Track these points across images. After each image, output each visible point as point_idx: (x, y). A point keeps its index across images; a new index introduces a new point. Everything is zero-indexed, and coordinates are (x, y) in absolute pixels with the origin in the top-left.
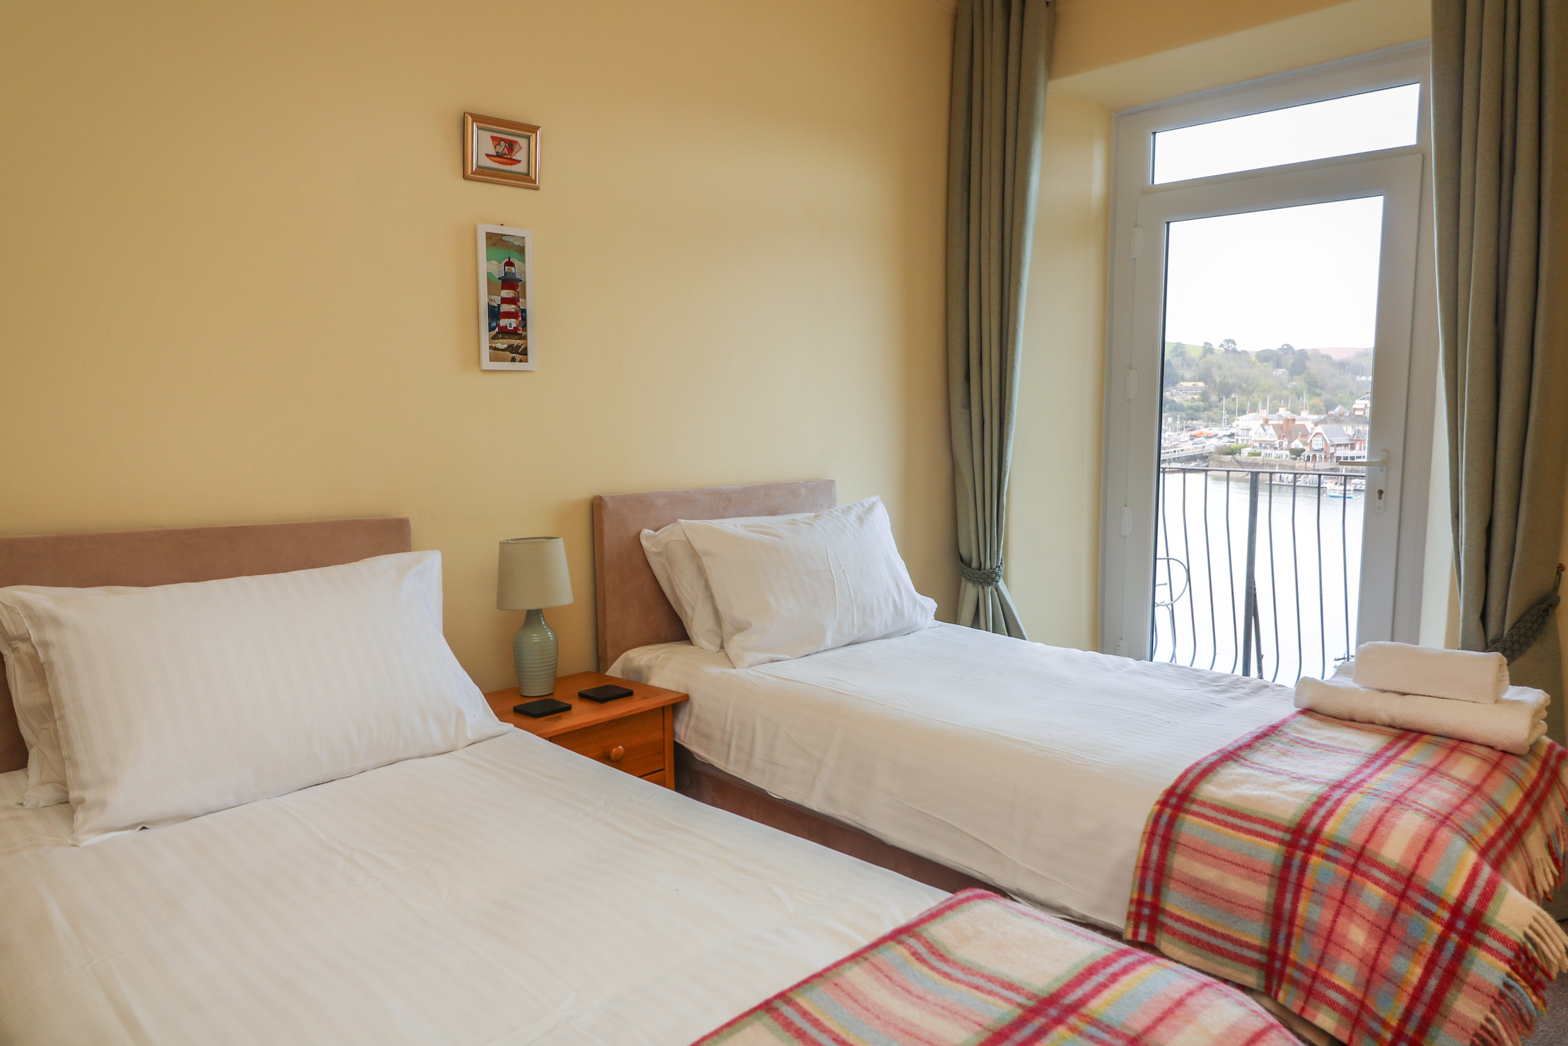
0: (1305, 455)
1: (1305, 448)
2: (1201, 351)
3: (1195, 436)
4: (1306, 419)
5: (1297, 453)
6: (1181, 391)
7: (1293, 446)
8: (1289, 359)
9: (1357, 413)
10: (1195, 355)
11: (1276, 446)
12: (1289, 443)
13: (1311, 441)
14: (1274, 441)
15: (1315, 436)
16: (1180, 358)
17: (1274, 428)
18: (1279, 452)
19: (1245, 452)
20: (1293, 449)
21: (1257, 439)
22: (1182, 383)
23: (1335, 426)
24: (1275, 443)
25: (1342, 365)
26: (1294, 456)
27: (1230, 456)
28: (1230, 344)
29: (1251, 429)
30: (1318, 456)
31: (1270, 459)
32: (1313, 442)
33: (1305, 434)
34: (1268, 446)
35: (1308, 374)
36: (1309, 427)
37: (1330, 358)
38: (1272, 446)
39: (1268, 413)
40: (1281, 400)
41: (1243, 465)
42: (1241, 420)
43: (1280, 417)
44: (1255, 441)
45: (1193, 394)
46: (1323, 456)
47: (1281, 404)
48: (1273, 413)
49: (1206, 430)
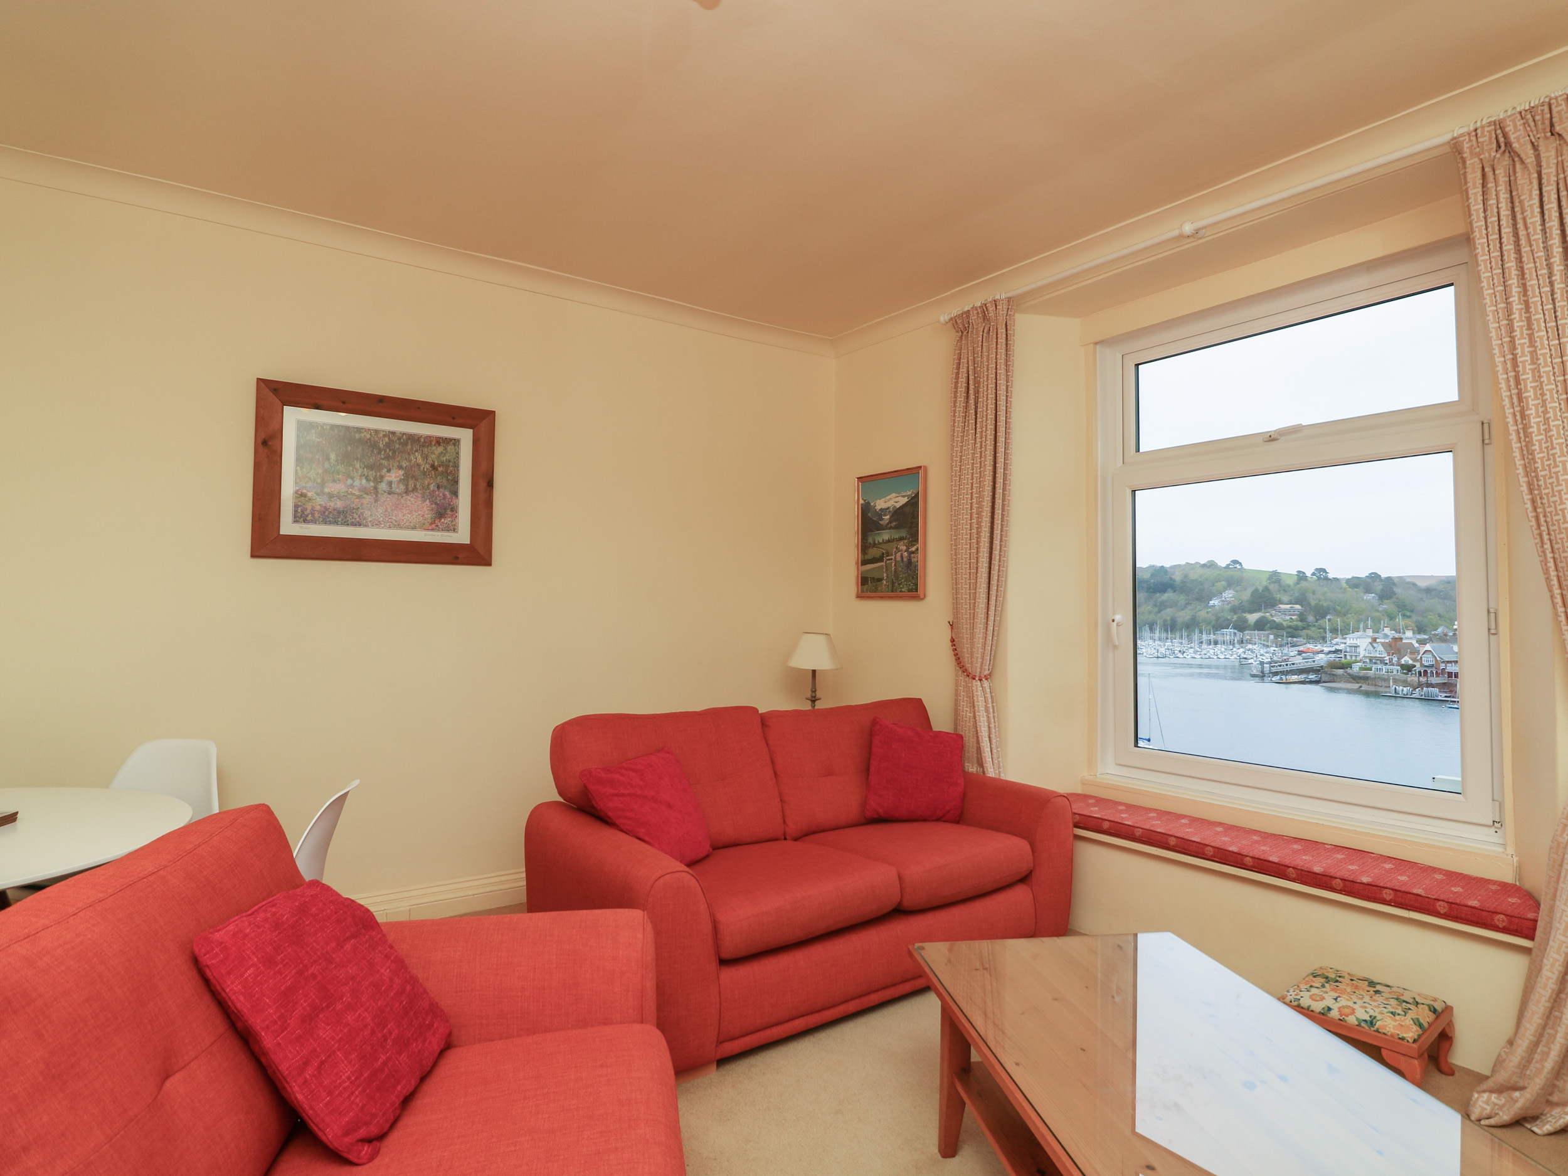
0: (1415, 670)
1: (1414, 663)
2: (1296, 577)
3: (1303, 652)
4: (1410, 637)
5: (1408, 669)
6: (1280, 612)
7: (1403, 662)
8: (1378, 587)
10: (1291, 582)
11: (1386, 662)
12: (1399, 659)
13: (1421, 658)
14: (1384, 657)
15: (1424, 653)
16: (1277, 585)
17: (1382, 645)
18: (1389, 667)
19: (1356, 668)
20: (1403, 665)
21: (1367, 655)
22: (1280, 606)
23: (1443, 645)
24: (1385, 659)
25: (1428, 590)
26: (1405, 671)
27: (1342, 670)
28: (1321, 573)
29: (1358, 646)
30: (1429, 671)
31: (1381, 673)
32: (1423, 659)
33: (1415, 652)
34: (1378, 662)
35: (1397, 598)
36: (1416, 645)
37: (1416, 585)
38: (1383, 662)
39: (1373, 632)
40: (1379, 621)
41: (1356, 678)
42: (1345, 638)
43: (1386, 636)
44: (1364, 657)
45: (1291, 615)
46: (1434, 672)
47: (1380, 624)
48: (1377, 632)
49: (1310, 646)
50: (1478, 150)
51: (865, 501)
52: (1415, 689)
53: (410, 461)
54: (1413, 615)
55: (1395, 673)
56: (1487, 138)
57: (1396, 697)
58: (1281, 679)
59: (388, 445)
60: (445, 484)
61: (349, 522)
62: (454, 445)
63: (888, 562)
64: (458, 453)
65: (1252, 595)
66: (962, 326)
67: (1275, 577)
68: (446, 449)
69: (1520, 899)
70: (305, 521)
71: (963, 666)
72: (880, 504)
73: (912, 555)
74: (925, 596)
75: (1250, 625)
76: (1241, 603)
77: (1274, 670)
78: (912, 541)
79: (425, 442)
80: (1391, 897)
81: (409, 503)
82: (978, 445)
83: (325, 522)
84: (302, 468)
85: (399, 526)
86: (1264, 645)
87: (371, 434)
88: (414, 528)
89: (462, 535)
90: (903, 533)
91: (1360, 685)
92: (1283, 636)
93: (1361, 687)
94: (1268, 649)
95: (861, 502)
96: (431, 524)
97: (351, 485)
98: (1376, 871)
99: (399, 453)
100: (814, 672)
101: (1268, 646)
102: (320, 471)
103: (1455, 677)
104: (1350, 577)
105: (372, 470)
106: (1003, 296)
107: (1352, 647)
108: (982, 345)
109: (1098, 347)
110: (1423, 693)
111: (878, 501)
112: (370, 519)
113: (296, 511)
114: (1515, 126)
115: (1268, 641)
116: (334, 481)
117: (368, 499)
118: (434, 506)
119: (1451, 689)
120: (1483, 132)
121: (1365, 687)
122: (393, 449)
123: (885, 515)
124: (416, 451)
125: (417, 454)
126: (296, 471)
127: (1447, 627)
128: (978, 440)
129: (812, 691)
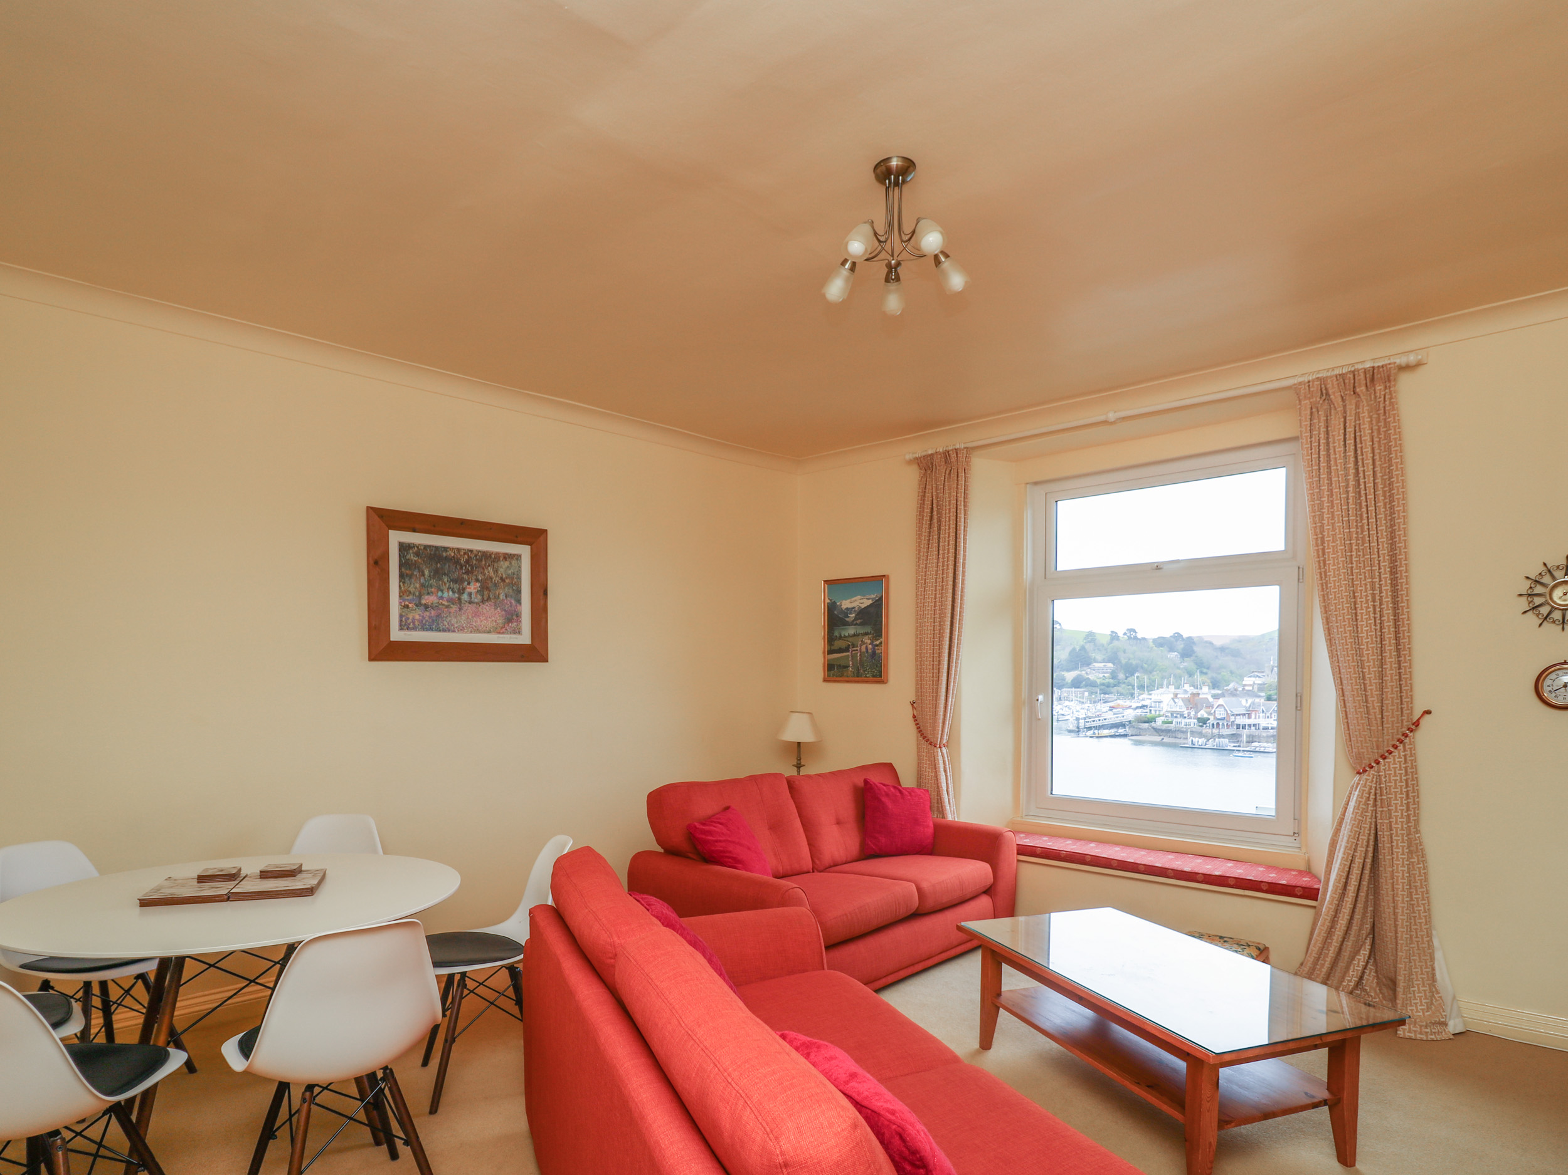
0: (1209, 723)
1: (1209, 717)
2: (1109, 637)
3: (1114, 708)
4: (1206, 692)
5: (1203, 721)
6: (1094, 670)
7: (1199, 715)
8: (1180, 646)
9: (1247, 688)
10: (1105, 641)
11: (1185, 716)
12: (1196, 713)
13: (1215, 711)
14: (1183, 712)
15: (1217, 707)
16: (1092, 644)
17: (1182, 701)
18: (1187, 720)
19: (1159, 721)
20: (1199, 718)
21: (1169, 710)
22: (1094, 664)
23: (1234, 699)
25: (1222, 649)
26: (1200, 724)
27: (1147, 724)
28: (1132, 633)
29: (1162, 702)
30: (1221, 724)
31: (1181, 726)
33: (1209, 706)
34: (1179, 716)
35: (1196, 657)
36: (1211, 700)
37: (1212, 644)
38: (1182, 716)
39: (1175, 688)
40: (1180, 678)
41: (1158, 731)
42: (1151, 694)
43: (1186, 692)
44: (1167, 711)
45: (1104, 673)
46: (1225, 724)
47: (1181, 680)
48: (1178, 688)
49: (1120, 702)
50: (1309, 396)
51: (831, 600)
52: (1208, 740)
53: (484, 575)
54: (1209, 672)
55: (1192, 725)
56: (1315, 389)
57: (1193, 748)
58: (1094, 733)
59: (467, 562)
60: (511, 593)
61: (441, 628)
62: (517, 559)
63: (854, 652)
64: (520, 567)
65: (1069, 654)
66: (926, 465)
67: (1090, 637)
68: (511, 563)
69: (1310, 878)
70: (408, 629)
71: (926, 737)
72: (846, 604)
73: (876, 648)
74: (887, 680)
75: (1067, 683)
76: (1059, 662)
77: (1088, 725)
78: (876, 636)
79: (495, 558)
80: (1233, 883)
81: (485, 611)
82: (940, 564)
83: (423, 629)
84: (404, 583)
85: (478, 631)
86: (1080, 702)
87: (454, 553)
88: (489, 632)
89: (524, 638)
90: (868, 629)
91: (1162, 737)
92: (1097, 693)
93: (1163, 739)
94: (1083, 706)
95: (827, 601)
96: (502, 628)
97: (442, 597)
98: (1223, 868)
99: (476, 568)
100: (799, 744)
101: (1083, 703)
102: (418, 585)
103: (1243, 728)
104: (1156, 637)
105: (456, 583)
106: (962, 446)
107: (1156, 702)
108: (944, 484)
109: (1028, 486)
110: (1215, 744)
111: (844, 601)
112: (456, 625)
113: (401, 621)
114: (1333, 385)
115: (1083, 698)
116: (428, 594)
117: (454, 608)
118: (503, 612)
119: (1238, 739)
120: (1313, 385)
121: (1166, 740)
122: (472, 565)
123: (851, 613)
124: (489, 566)
125: (489, 568)
126: (400, 586)
127: (1237, 683)
128: (941, 560)
129: (798, 760)
